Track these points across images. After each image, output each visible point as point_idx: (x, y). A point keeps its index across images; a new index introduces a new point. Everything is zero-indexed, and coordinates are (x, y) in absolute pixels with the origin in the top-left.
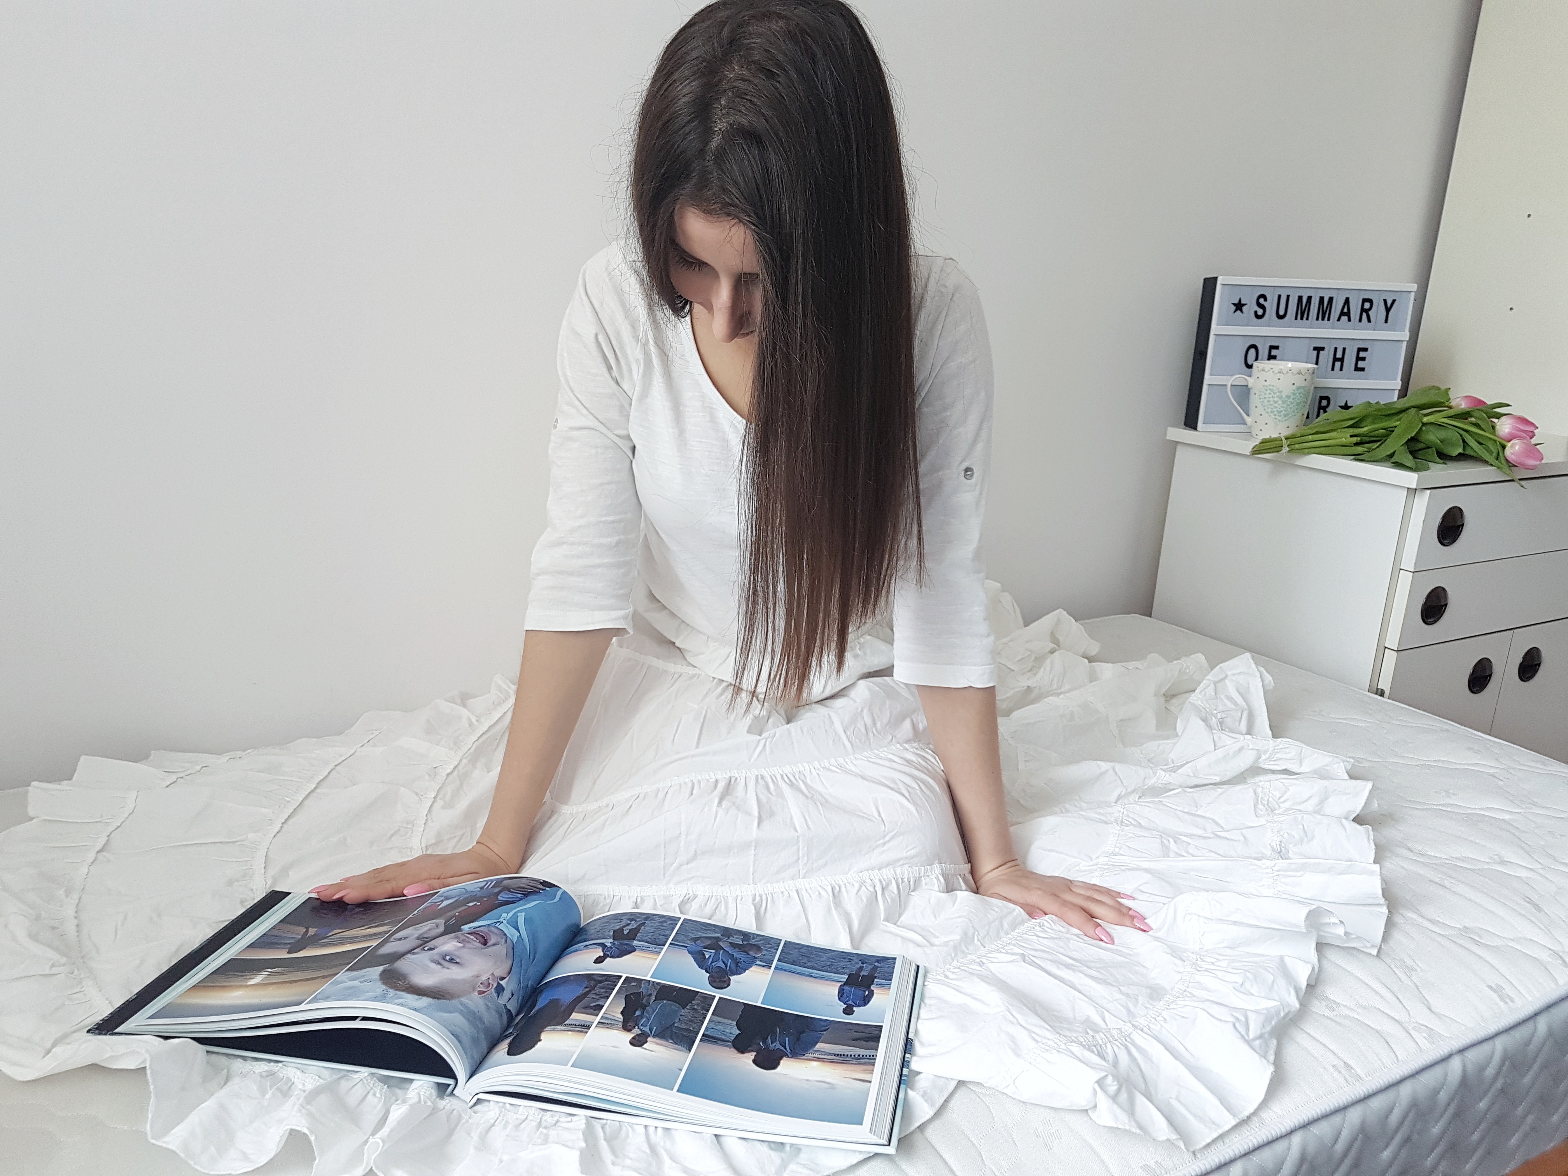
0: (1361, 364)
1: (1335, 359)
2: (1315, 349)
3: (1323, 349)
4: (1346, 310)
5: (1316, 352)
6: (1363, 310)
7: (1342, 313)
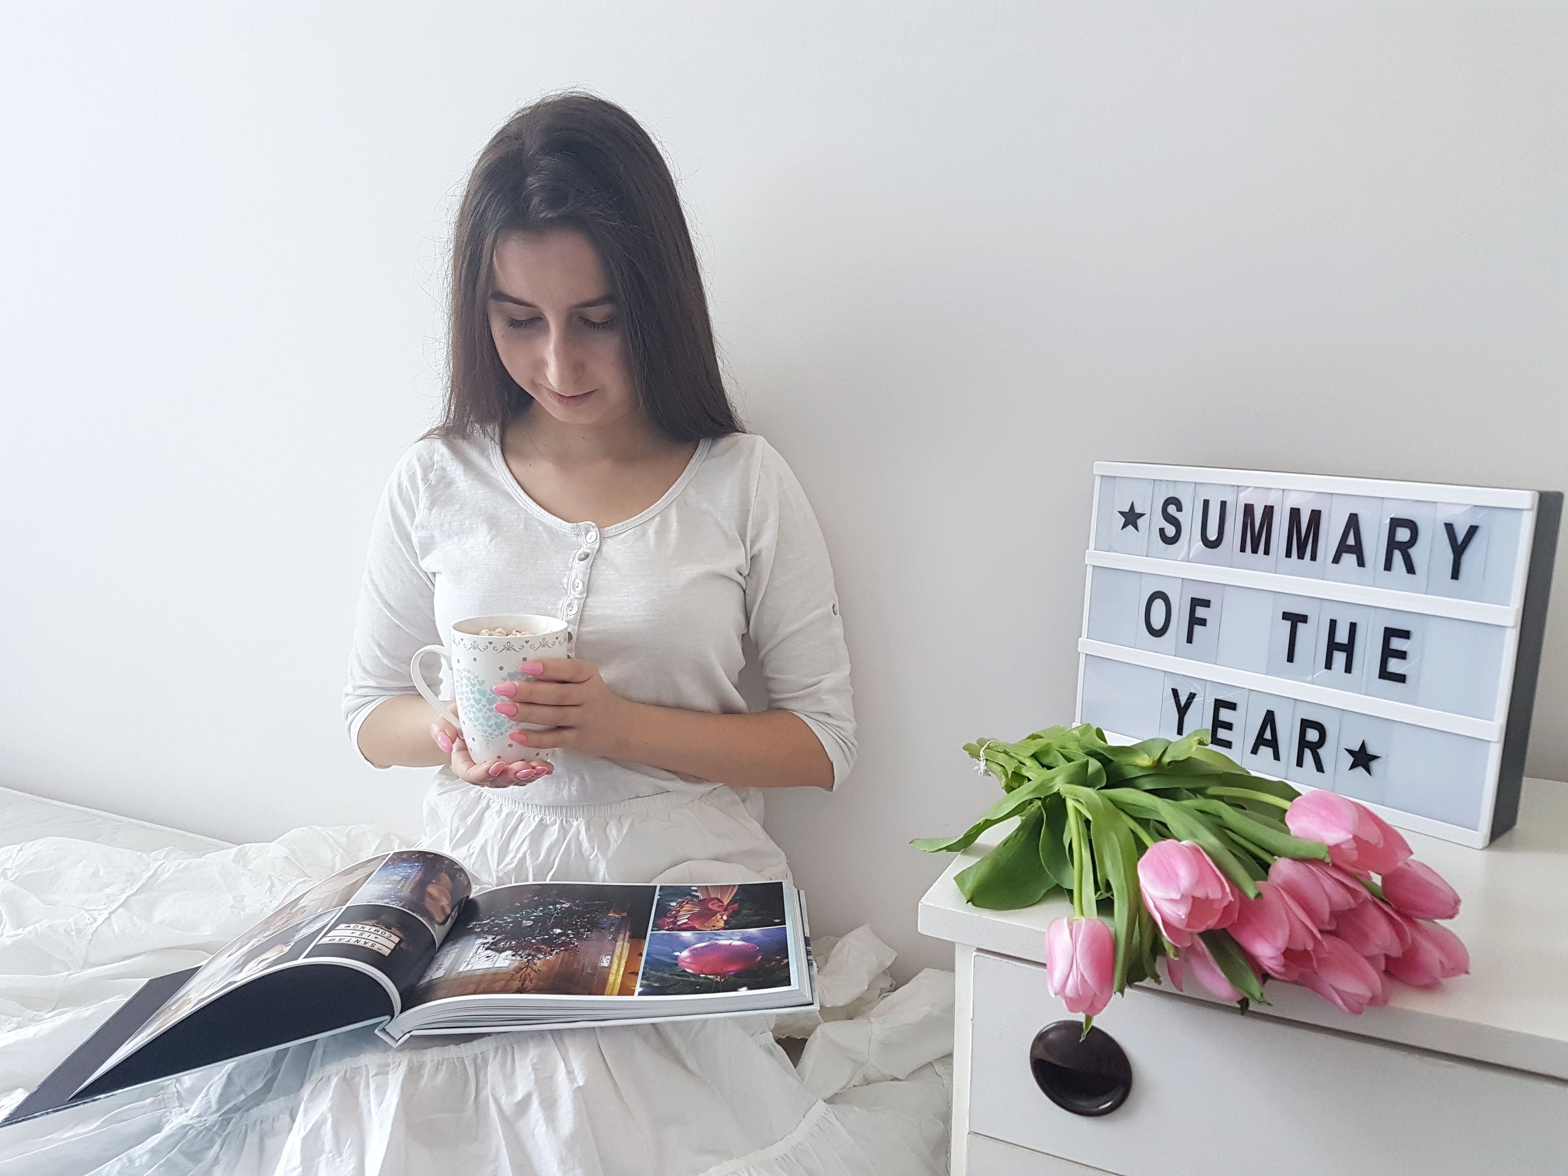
0: (1394, 666)
1: (1333, 646)
2: (1286, 616)
3: (1304, 619)
4: (1351, 541)
5: (1288, 624)
6: (1392, 544)
7: (1342, 548)
